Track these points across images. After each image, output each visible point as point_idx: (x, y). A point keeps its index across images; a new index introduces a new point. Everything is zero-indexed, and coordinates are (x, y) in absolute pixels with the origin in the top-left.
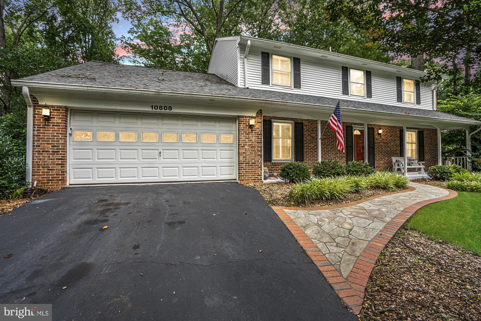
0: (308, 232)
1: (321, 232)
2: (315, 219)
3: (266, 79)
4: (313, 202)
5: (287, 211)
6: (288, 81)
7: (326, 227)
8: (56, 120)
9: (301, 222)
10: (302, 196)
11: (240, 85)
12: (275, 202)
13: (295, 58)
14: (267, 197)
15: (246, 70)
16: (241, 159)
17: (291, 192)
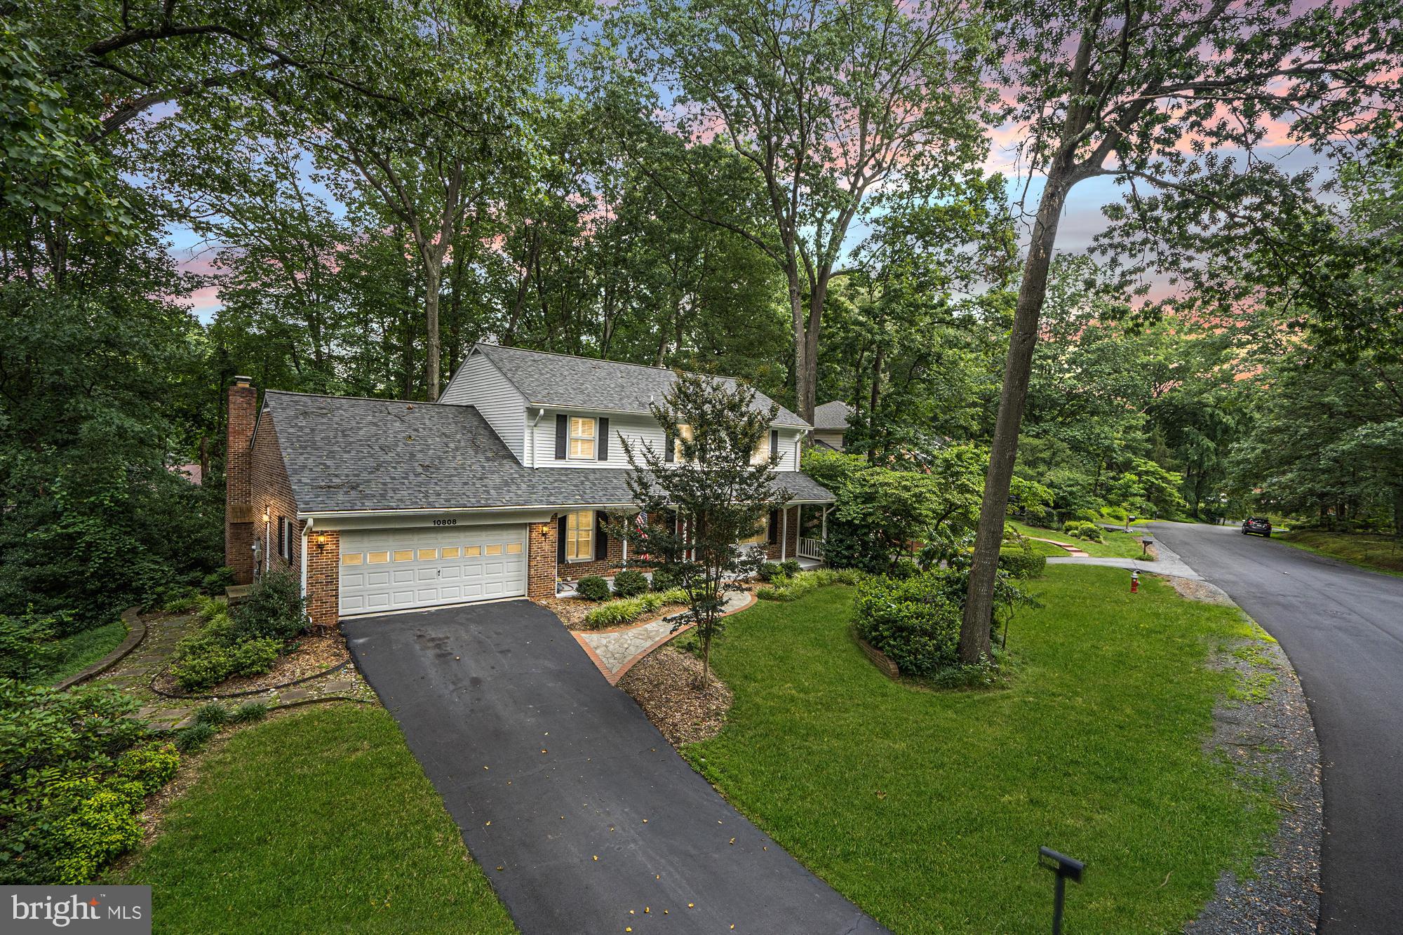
0: (598, 651)
1: (607, 650)
2: (604, 642)
3: (561, 453)
4: (606, 626)
5: (583, 635)
6: (592, 450)
7: (611, 647)
8: (329, 547)
9: (594, 644)
10: (597, 621)
11: (526, 463)
12: (572, 627)
13: (601, 419)
14: (566, 623)
15: (536, 442)
16: (532, 572)
17: (587, 618)
